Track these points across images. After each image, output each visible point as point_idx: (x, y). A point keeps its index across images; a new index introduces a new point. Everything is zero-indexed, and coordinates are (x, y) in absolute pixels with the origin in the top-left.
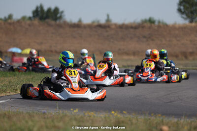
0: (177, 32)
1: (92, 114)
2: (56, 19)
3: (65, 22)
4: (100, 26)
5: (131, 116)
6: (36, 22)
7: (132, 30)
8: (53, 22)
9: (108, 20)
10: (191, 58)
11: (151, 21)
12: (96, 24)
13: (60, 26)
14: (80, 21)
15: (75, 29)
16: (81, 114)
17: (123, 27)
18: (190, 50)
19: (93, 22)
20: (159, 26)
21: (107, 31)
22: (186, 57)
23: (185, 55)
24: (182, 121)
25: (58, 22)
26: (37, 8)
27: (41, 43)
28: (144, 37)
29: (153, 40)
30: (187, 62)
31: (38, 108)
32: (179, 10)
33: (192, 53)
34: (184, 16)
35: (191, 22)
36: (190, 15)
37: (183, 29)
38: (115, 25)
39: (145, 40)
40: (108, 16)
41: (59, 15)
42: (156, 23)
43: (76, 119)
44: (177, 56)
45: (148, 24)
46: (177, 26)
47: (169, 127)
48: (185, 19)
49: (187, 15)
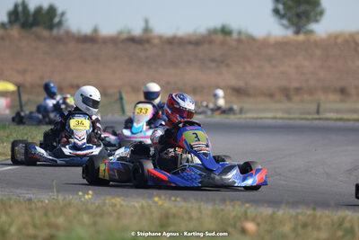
0: (271, 51)
1: (118, 200)
2: (51, 26)
3: (68, 33)
4: (132, 40)
5: (189, 205)
6: (15, 31)
7: (190, 48)
8: (45, 33)
9: (147, 30)
10: (296, 98)
11: (225, 31)
12: (125, 36)
13: (59, 40)
14: (96, 31)
15: (87, 46)
16: (98, 202)
17: (174, 42)
18: (295, 84)
19: (120, 33)
20: (239, 41)
21: (145, 50)
22: (288, 97)
23: (287, 93)
24: (280, 213)
25: (55, 32)
26: (16, 6)
27: (25, 72)
28: (213, 60)
29: (228, 65)
30: (289, 105)
31: (19, 191)
32: (276, 11)
33: (298, 90)
34: (285, 22)
35: (297, 32)
36: (295, 20)
37: (281, 45)
38: (160, 38)
39: (213, 65)
40: (147, 22)
41: (56, 20)
42: (235, 35)
43: (87, 211)
44: (271, 96)
45: (220, 37)
46: (272, 40)
47: (258, 225)
48: (286, 27)
49: (289, 20)
